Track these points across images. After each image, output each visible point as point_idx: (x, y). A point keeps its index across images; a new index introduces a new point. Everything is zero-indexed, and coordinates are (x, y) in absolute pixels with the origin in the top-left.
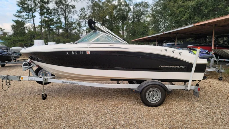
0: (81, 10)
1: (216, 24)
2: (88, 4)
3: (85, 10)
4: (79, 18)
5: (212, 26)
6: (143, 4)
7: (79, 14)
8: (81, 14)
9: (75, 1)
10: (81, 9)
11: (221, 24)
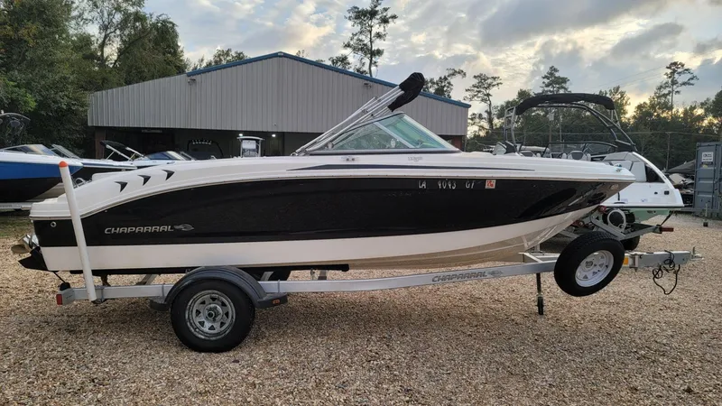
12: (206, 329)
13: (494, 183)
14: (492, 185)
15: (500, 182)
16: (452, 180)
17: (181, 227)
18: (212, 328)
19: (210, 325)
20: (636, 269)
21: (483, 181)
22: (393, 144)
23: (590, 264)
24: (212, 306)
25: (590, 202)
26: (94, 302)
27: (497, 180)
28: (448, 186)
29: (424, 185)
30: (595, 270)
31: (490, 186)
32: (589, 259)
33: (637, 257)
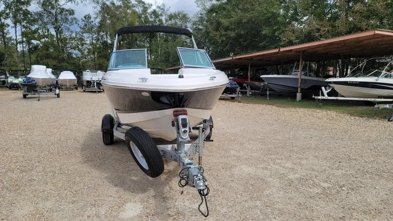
0: (84, 19)
1: (251, 58)
2: (96, 10)
3: (91, 19)
4: (82, 30)
5: (248, 59)
6: (181, 15)
7: (82, 24)
8: (86, 25)
9: (73, 2)
10: (85, 17)
11: (256, 58)
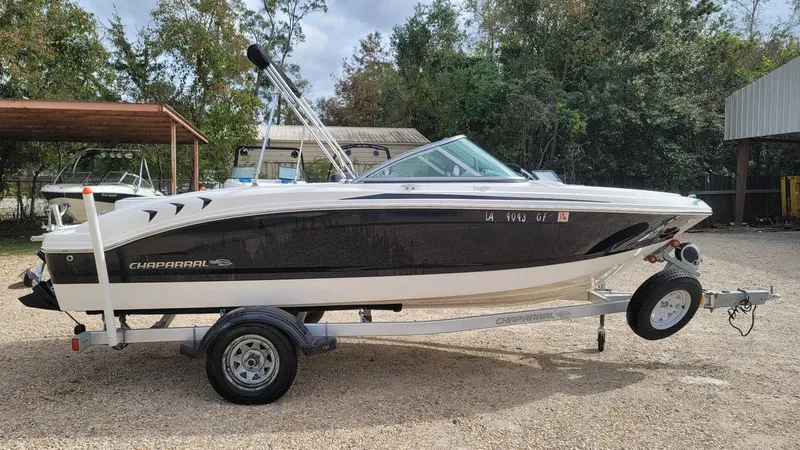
12: (237, 373)
13: (567, 215)
14: (564, 218)
15: (573, 214)
16: (522, 212)
17: (217, 261)
18: (244, 375)
19: (244, 370)
20: (712, 309)
21: (555, 214)
22: (456, 171)
23: (666, 305)
24: (257, 353)
25: (661, 236)
26: (114, 348)
27: (570, 213)
28: (517, 218)
29: (491, 217)
30: (671, 310)
31: (563, 219)
32: (664, 299)
33: (712, 297)
